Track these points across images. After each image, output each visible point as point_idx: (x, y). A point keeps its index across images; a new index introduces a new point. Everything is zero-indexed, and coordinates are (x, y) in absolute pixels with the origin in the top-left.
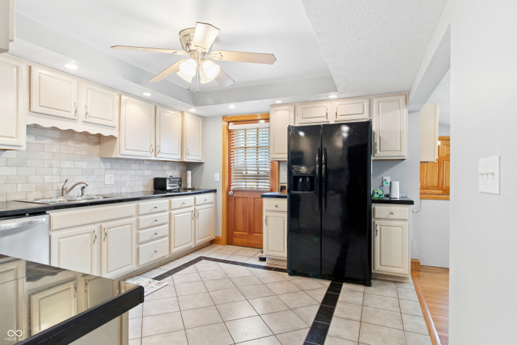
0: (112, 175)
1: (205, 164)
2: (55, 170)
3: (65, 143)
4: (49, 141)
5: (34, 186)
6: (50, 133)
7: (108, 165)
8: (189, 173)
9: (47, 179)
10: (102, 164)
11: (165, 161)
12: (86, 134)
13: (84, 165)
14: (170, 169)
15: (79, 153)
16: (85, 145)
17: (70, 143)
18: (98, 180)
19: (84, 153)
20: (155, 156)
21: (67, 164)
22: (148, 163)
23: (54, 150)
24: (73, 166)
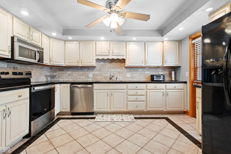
0: (130, 74)
1: (181, 67)
2: (109, 72)
3: (112, 63)
4: (107, 63)
5: (103, 77)
6: (107, 61)
7: (128, 70)
8: (173, 72)
9: (107, 75)
10: (125, 69)
11: (158, 67)
12: (118, 59)
13: (119, 70)
14: (161, 71)
15: (117, 66)
16: (119, 63)
17: (114, 63)
18: (124, 75)
19: (119, 66)
20: (145, 65)
21: (113, 70)
22: (148, 68)
23: (109, 66)
24: (115, 71)
